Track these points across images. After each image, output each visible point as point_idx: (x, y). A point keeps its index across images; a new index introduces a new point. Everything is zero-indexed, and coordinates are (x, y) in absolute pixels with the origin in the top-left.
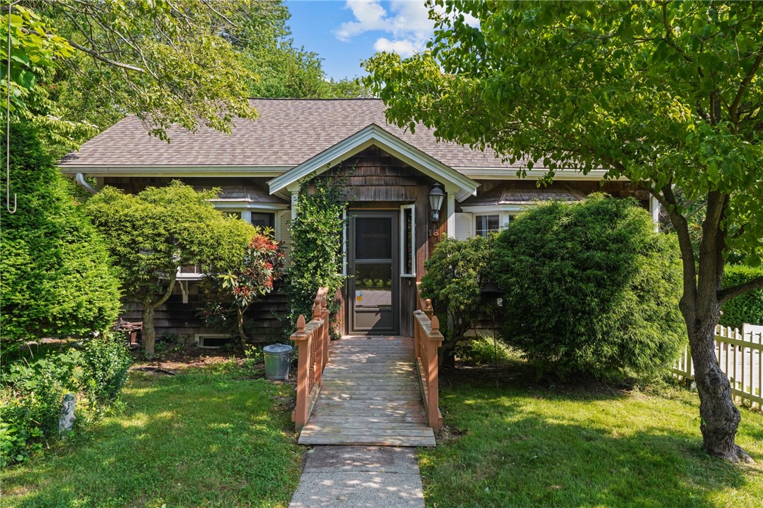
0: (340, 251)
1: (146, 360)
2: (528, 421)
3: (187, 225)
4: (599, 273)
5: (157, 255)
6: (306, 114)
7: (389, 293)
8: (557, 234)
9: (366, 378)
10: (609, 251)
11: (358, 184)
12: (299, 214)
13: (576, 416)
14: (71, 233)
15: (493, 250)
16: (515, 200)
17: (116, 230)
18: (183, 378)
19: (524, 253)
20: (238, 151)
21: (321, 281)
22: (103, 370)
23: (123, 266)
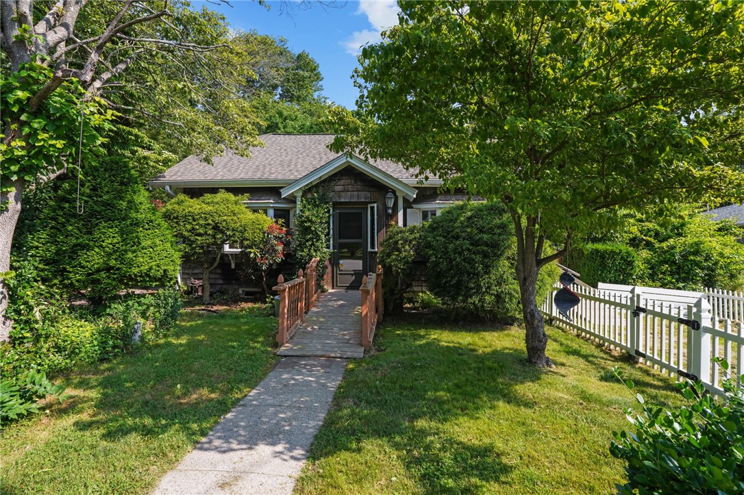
0: (328, 234)
1: (203, 304)
2: (428, 344)
3: (225, 218)
4: (486, 248)
5: (207, 237)
6: (317, 144)
7: (361, 262)
8: (462, 222)
9: (334, 316)
10: (494, 234)
11: (340, 190)
12: (301, 211)
13: (461, 341)
14: (148, 223)
15: (423, 233)
16: (446, 200)
17: (183, 221)
18: (222, 316)
19: (440, 235)
20: (267, 169)
21: (314, 254)
22: (165, 308)
23: (187, 244)
